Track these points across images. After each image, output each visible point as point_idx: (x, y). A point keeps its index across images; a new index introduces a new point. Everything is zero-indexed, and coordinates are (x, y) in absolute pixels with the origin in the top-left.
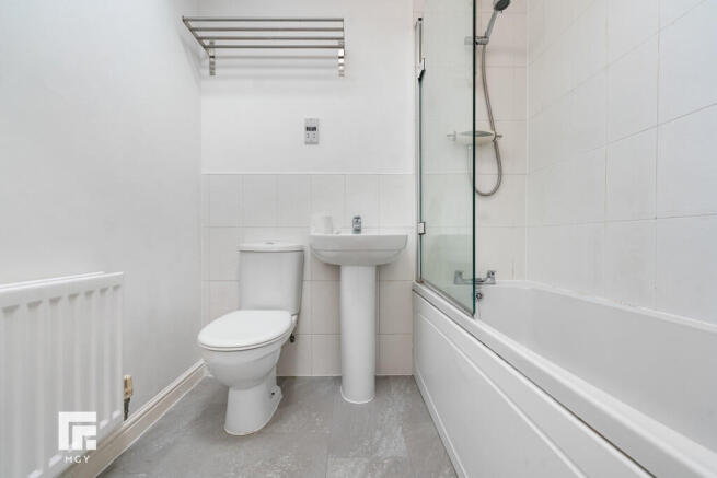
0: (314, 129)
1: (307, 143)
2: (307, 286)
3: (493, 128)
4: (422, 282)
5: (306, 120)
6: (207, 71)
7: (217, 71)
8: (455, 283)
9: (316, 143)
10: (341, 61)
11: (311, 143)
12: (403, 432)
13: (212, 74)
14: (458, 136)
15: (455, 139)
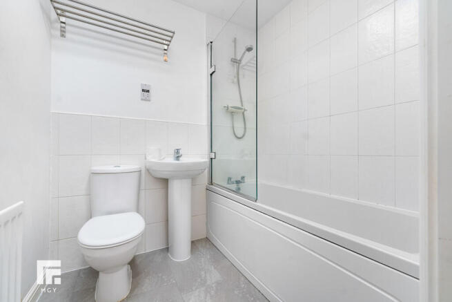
0: (148, 91)
1: (142, 99)
2: (143, 193)
3: (242, 106)
4: (212, 185)
5: (142, 85)
6: (58, 33)
7: (67, 35)
8: (228, 183)
9: (149, 100)
10: (166, 52)
11: (145, 100)
12: (215, 268)
13: (63, 36)
14: (230, 108)
15: (228, 109)
